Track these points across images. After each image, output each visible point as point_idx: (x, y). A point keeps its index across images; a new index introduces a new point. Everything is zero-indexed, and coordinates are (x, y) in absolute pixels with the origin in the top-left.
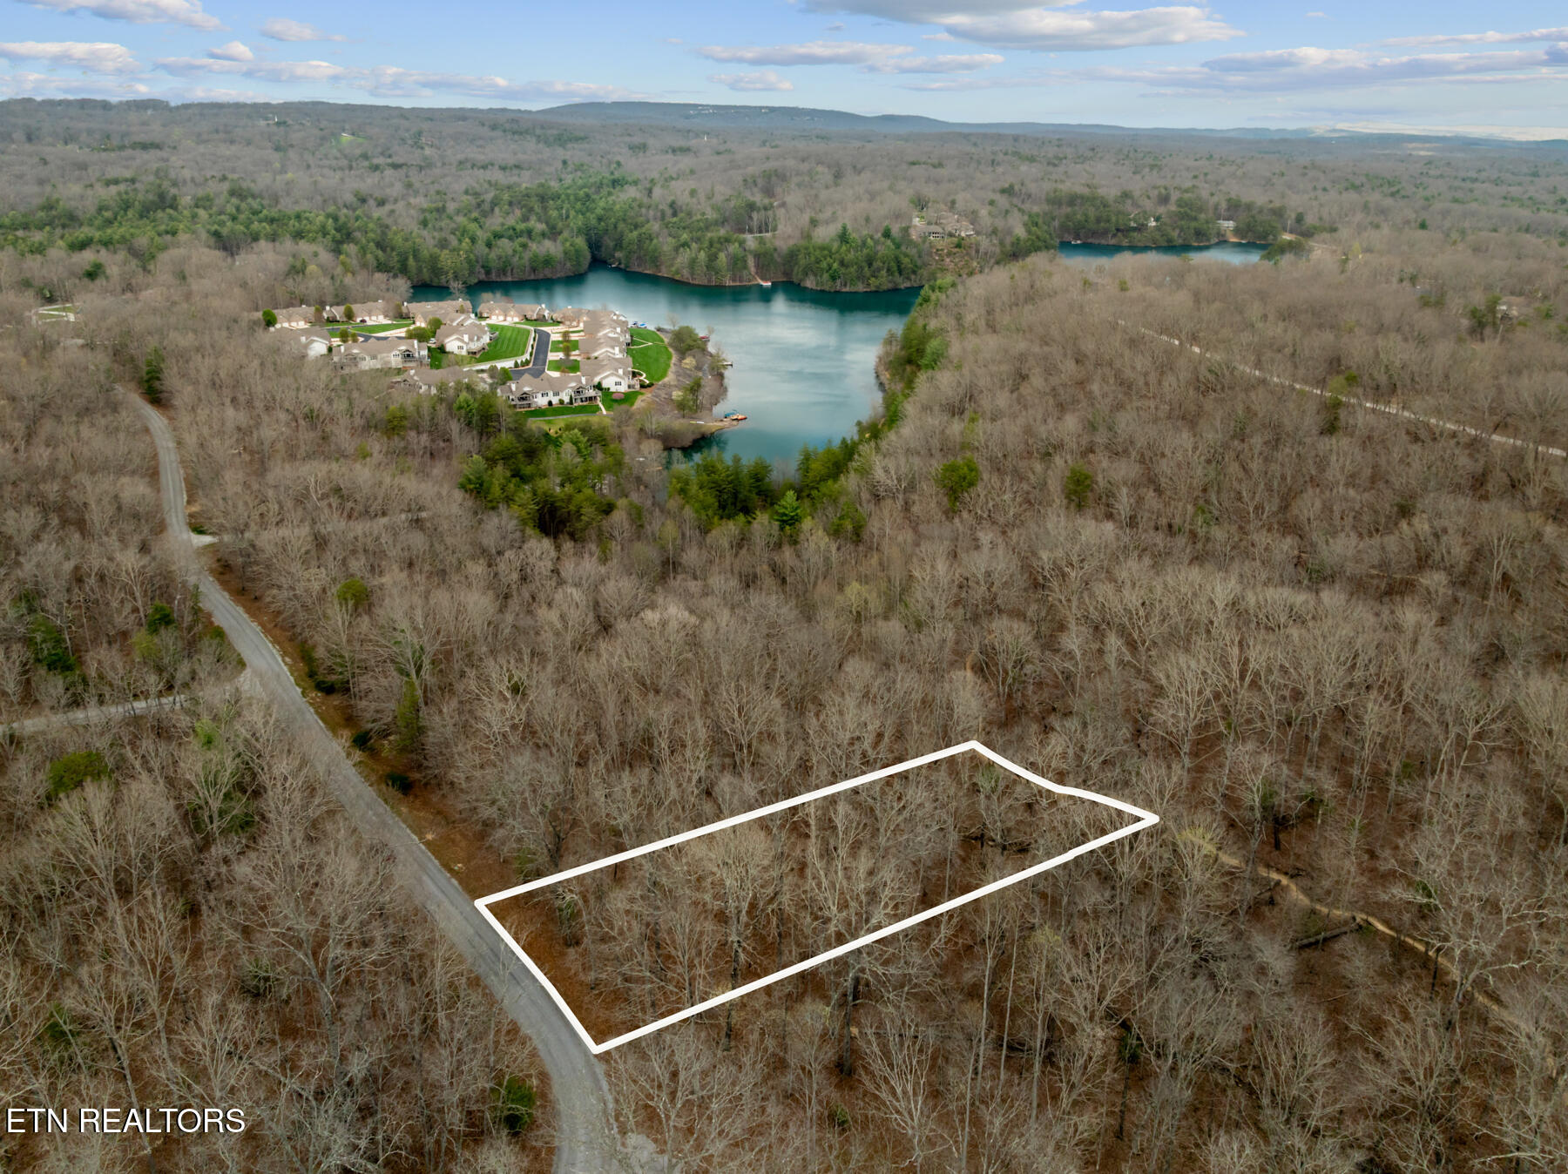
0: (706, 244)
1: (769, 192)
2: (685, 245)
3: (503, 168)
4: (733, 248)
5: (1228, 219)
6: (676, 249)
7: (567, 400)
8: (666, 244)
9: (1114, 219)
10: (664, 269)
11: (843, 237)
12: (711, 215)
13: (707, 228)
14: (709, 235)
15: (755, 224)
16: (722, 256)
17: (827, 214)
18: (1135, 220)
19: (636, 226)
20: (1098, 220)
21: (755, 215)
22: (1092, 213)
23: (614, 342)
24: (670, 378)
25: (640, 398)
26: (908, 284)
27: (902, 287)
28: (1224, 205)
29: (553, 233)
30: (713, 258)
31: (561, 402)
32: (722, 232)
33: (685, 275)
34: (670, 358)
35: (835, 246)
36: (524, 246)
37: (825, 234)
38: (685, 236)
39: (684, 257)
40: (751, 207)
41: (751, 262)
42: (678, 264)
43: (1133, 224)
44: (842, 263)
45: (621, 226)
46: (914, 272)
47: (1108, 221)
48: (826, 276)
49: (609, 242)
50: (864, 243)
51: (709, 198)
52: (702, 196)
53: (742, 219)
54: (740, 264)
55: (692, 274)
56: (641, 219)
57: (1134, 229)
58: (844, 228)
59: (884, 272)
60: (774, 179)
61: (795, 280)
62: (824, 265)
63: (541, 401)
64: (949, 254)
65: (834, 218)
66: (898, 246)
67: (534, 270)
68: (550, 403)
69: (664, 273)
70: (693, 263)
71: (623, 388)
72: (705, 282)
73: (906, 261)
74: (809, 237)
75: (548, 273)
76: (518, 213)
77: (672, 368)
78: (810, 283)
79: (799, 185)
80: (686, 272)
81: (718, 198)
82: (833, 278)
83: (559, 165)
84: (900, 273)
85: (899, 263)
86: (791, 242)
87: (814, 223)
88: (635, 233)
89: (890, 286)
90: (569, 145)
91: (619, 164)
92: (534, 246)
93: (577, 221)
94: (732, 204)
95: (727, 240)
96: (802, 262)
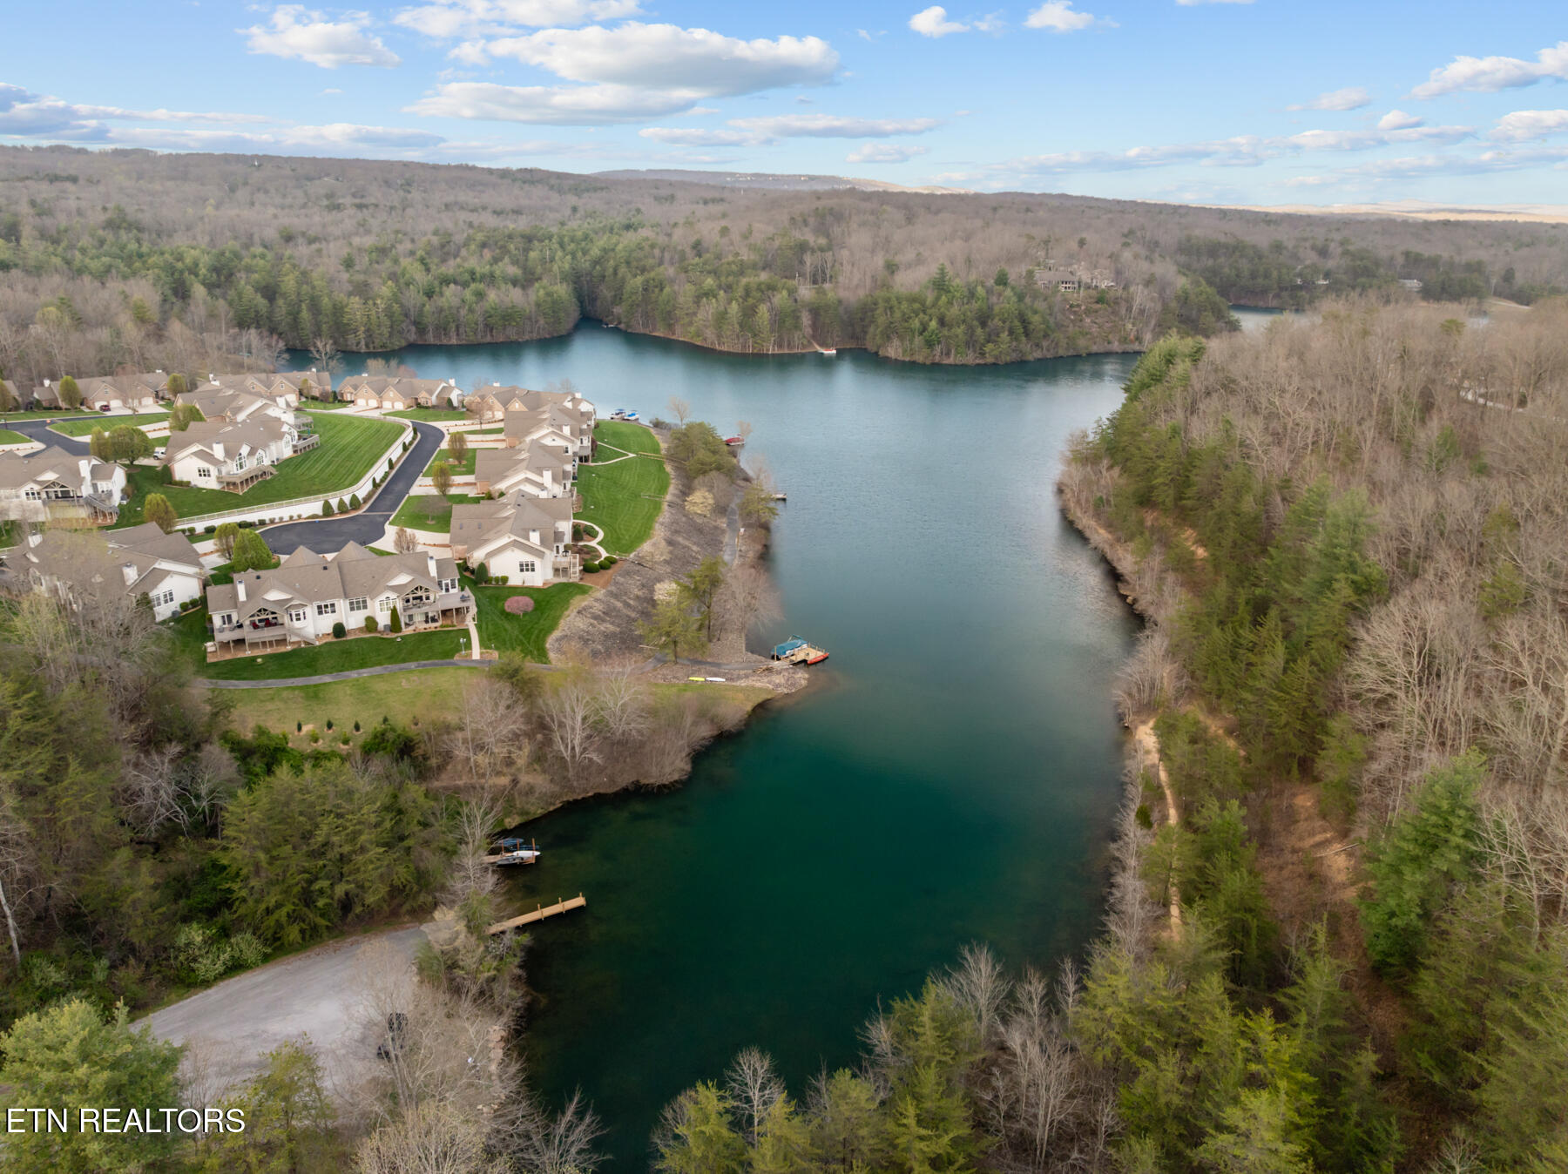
0: (740, 292)
1: (822, 230)
2: (709, 294)
3: (497, 213)
4: (780, 299)
5: (1409, 277)
6: (697, 300)
7: (383, 619)
8: (684, 292)
9: (1275, 274)
10: (678, 329)
11: (940, 285)
12: (746, 256)
13: (742, 273)
14: (744, 281)
15: (808, 268)
16: (763, 309)
17: (910, 255)
18: (1300, 275)
19: (643, 270)
20: (1253, 276)
21: (808, 259)
22: (1245, 265)
23: (545, 457)
24: (653, 547)
25: (578, 602)
26: (1038, 354)
27: (1030, 358)
28: (1400, 260)
29: (527, 280)
30: (749, 312)
31: (371, 623)
32: (764, 276)
33: (710, 338)
34: (663, 489)
35: (930, 299)
36: (480, 295)
37: (911, 280)
38: (710, 282)
39: (709, 309)
40: (802, 248)
41: (806, 319)
42: (700, 324)
43: (1299, 281)
44: (942, 322)
45: (623, 270)
46: (1046, 336)
47: (1267, 276)
48: (918, 340)
49: (606, 293)
50: (972, 294)
51: (745, 237)
52: (735, 235)
53: (789, 262)
54: (789, 322)
55: (719, 336)
56: (651, 261)
57: (1301, 288)
58: (942, 271)
59: (1004, 336)
60: (829, 219)
61: (871, 347)
62: (916, 323)
63: (313, 626)
64: (1088, 312)
65: (919, 260)
66: (1021, 298)
67: (489, 328)
68: (339, 630)
69: (680, 335)
70: (721, 317)
71: (540, 577)
72: (738, 349)
73: (1036, 319)
74: (886, 286)
75: (512, 334)
76: (487, 254)
77: (665, 515)
78: (893, 351)
79: (863, 224)
80: (710, 334)
81: (757, 238)
82: (930, 344)
83: (568, 212)
84: (1027, 334)
85: (1025, 322)
86: (862, 293)
87: (891, 268)
88: (639, 279)
89: (1014, 356)
90: (586, 195)
91: (638, 211)
92: (492, 296)
93: (563, 263)
94: (777, 243)
95: (772, 288)
96: (882, 320)
